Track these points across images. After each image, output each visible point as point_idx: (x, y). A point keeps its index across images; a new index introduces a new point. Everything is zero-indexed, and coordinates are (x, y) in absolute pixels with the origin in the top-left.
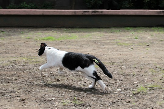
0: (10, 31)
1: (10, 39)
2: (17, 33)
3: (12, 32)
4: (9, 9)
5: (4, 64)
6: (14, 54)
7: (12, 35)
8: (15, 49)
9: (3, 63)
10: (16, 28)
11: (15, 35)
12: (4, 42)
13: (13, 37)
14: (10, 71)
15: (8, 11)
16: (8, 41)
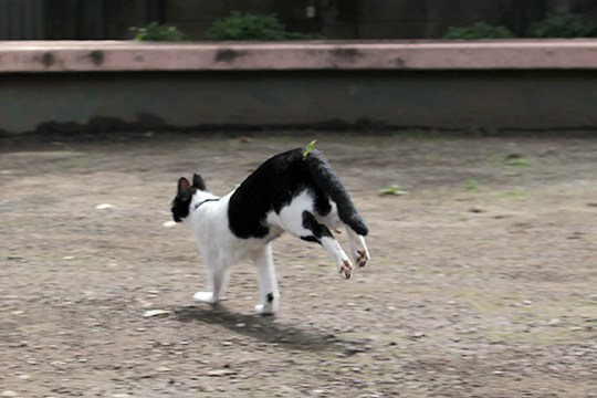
0: (551, 152)
1: (558, 199)
2: (588, 166)
3: (564, 163)
4: (546, 36)
5: (543, 335)
6: (585, 284)
7: (564, 177)
8: (585, 252)
9: (534, 330)
10: (581, 137)
11: (577, 175)
12: (524, 214)
13: (568, 187)
14: (575, 379)
15: (543, 49)
16: (545, 210)
